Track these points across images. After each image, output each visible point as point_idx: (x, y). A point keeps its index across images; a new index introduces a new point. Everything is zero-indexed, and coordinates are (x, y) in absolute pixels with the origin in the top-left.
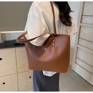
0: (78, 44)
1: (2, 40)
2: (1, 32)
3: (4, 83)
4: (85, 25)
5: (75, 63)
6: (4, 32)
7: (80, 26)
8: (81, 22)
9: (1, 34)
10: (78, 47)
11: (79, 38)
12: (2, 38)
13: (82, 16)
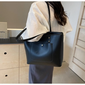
0: (76, 44)
1: (8, 36)
2: (8, 29)
3: (6, 76)
4: (84, 28)
5: (73, 62)
6: (10, 29)
7: (80, 29)
8: (80, 25)
9: (8, 30)
10: (76, 48)
11: (77, 39)
12: (8, 34)
13: (82, 19)
